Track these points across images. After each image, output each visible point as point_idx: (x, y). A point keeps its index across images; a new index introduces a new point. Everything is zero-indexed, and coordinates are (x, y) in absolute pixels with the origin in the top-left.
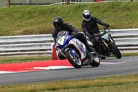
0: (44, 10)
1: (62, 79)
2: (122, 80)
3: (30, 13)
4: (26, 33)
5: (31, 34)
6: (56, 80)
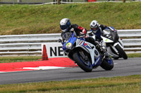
0: (34, 10)
2: (114, 82)
3: (20, 12)
4: (15, 32)
5: (20, 34)
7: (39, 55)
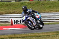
0: (7, 4)
1: (15, 34)
3: (1, 5)
6: (12, 34)
7: (9, 23)
